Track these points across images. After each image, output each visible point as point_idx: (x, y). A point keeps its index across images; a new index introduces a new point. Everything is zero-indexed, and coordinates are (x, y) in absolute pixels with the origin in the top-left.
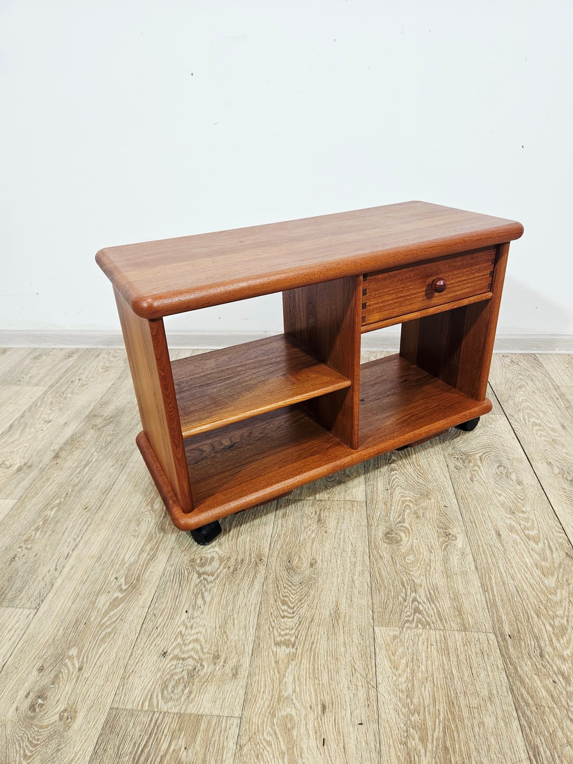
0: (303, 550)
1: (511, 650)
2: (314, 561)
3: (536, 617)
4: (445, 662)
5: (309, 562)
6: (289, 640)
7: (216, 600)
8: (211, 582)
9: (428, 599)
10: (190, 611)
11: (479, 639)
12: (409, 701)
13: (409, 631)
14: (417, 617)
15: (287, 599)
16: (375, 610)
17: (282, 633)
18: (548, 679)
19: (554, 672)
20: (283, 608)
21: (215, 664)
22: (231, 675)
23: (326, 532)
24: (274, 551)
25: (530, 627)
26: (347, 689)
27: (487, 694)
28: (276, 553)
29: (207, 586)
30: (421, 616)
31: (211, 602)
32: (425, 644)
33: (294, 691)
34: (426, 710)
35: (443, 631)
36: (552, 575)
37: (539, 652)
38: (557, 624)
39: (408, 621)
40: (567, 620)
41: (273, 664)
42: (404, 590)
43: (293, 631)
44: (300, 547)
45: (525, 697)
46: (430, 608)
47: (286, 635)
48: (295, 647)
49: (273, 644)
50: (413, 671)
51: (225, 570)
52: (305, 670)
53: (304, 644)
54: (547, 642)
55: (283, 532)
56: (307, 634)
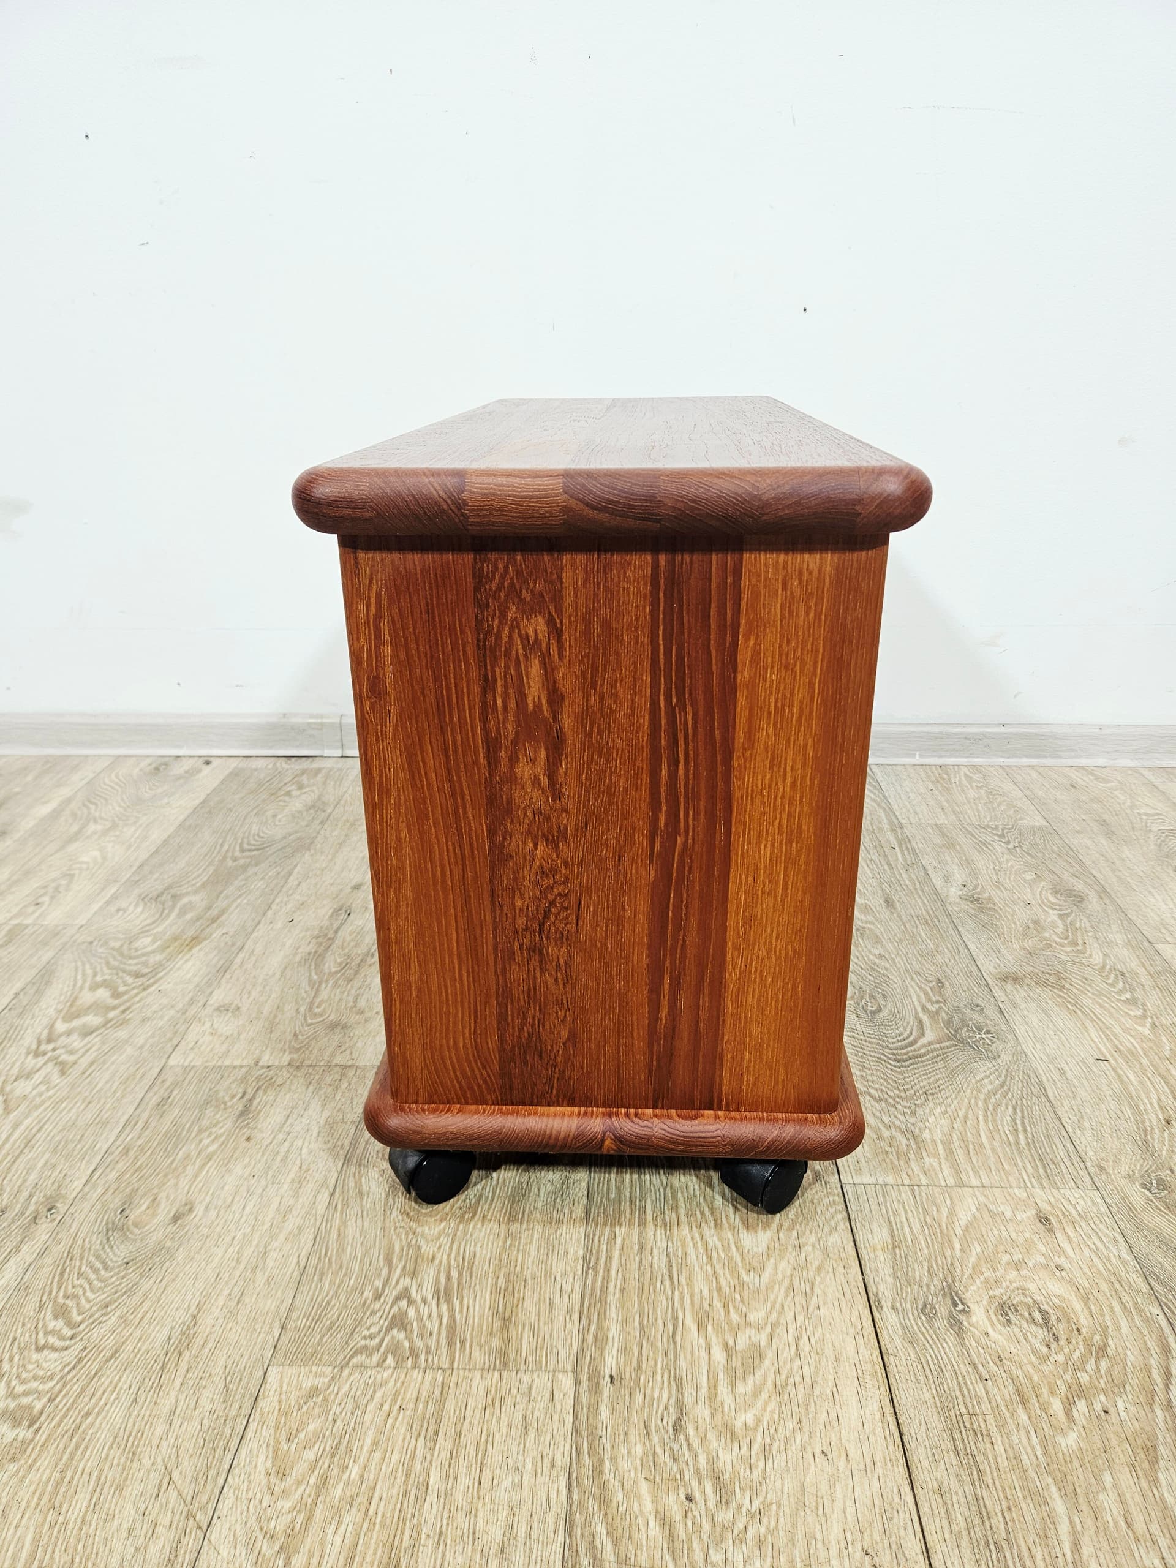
0: (172, 1182)
1: (604, 1414)
2: (187, 1208)
3: (694, 1328)
4: (419, 1455)
5: (174, 1210)
6: (30, 1407)
9: (437, 1291)
11: (530, 1389)
13: (357, 1374)
14: (393, 1337)
15: (71, 1303)
16: (291, 1325)
17: (20, 1389)
18: (676, 1489)
19: (697, 1471)
20: (52, 1325)
23: (248, 1139)
24: (94, 1187)
25: (671, 1355)
26: (125, 1535)
27: (498, 1537)
28: (100, 1190)
30: (402, 1335)
32: (386, 1407)
35: (444, 1371)
37: (674, 1417)
38: (742, 1342)
39: (363, 1350)
40: (771, 1336)
42: (384, 1271)
43: (51, 1384)
44: (166, 1175)
45: (597, 1542)
46: (435, 1315)
47: (26, 1394)
48: (36, 1426)
50: (324, 1481)
52: (32, 1488)
53: (64, 1417)
54: (704, 1391)
55: (139, 1142)
56: (83, 1390)
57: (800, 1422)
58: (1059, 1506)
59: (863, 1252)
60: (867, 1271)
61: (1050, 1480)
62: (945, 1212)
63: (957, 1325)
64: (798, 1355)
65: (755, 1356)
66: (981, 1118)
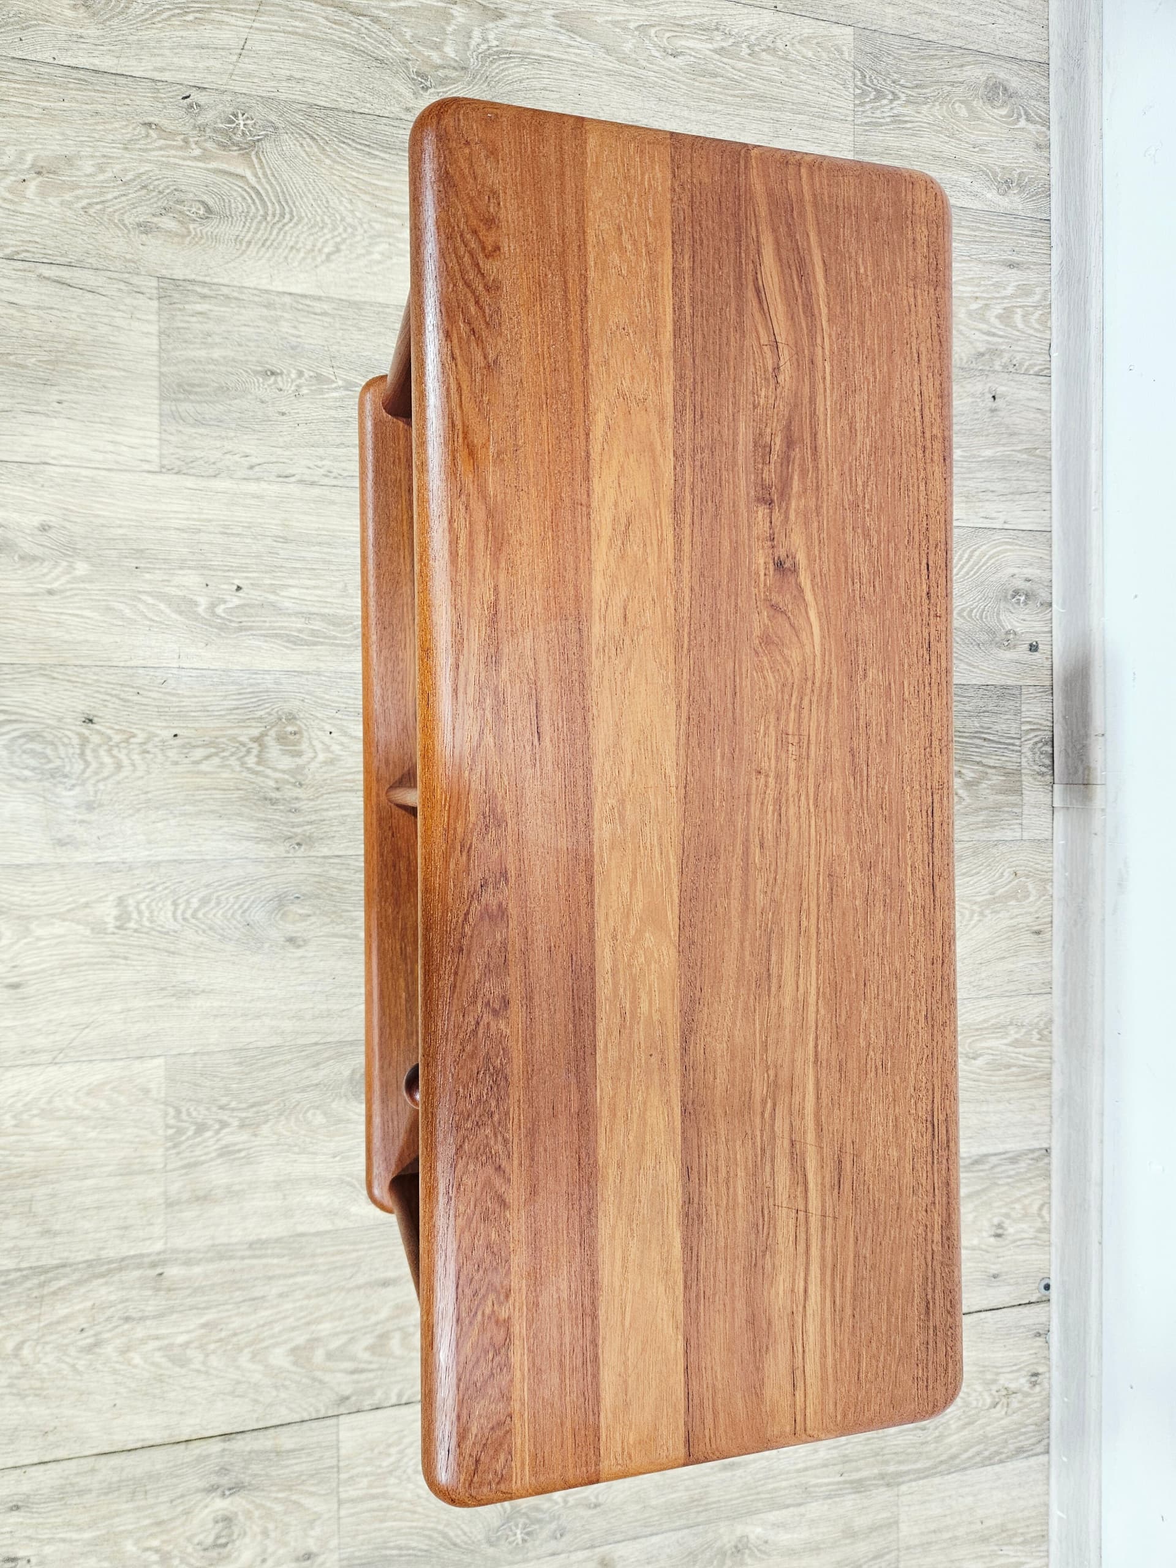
0: (328, 920)
1: (137, 1273)
2: (301, 943)
3: (203, 1320)
4: (104, 1169)
5: (299, 935)
6: (129, 920)
7: (205, 781)
8: (243, 764)
9: (226, 1146)
10: (177, 742)
11: (152, 1225)
12: (35, 1112)
13: (160, 1114)
14: (189, 1128)
15: (212, 904)
16: (197, 1058)
17: (143, 907)
18: (88, 1322)
19: (100, 1333)
20: (194, 900)
21: (76, 807)
22: (59, 836)
24: (321, 865)
25: (181, 1308)
26: (48, 1019)
27: (54, 1228)
28: (318, 870)
29: (233, 758)
30: (190, 1133)
31: (198, 772)
33: (39, 939)
34: (23, 1138)
35: (164, 1168)
36: (295, 1363)
37: (136, 1315)
38: (190, 1353)
39: (178, 1112)
40: (198, 1371)
41: (83, 900)
42: (244, 1105)
43: (147, 924)
44: (334, 912)
45: (55, 1283)
46: (206, 1150)
47: (140, 912)
48: (117, 931)
49: (120, 894)
50: (84, 1119)
51: (272, 783)
52: (76, 951)
53: (124, 945)
54: (153, 1332)
56: (144, 947)
57: (135, 1391)
58: (87, 1535)
59: (272, 1431)
60: (255, 1433)
61: (103, 1532)
62: (313, 1489)
63: (213, 1489)
64: (184, 1388)
65: (182, 1362)
66: (415, 1524)
